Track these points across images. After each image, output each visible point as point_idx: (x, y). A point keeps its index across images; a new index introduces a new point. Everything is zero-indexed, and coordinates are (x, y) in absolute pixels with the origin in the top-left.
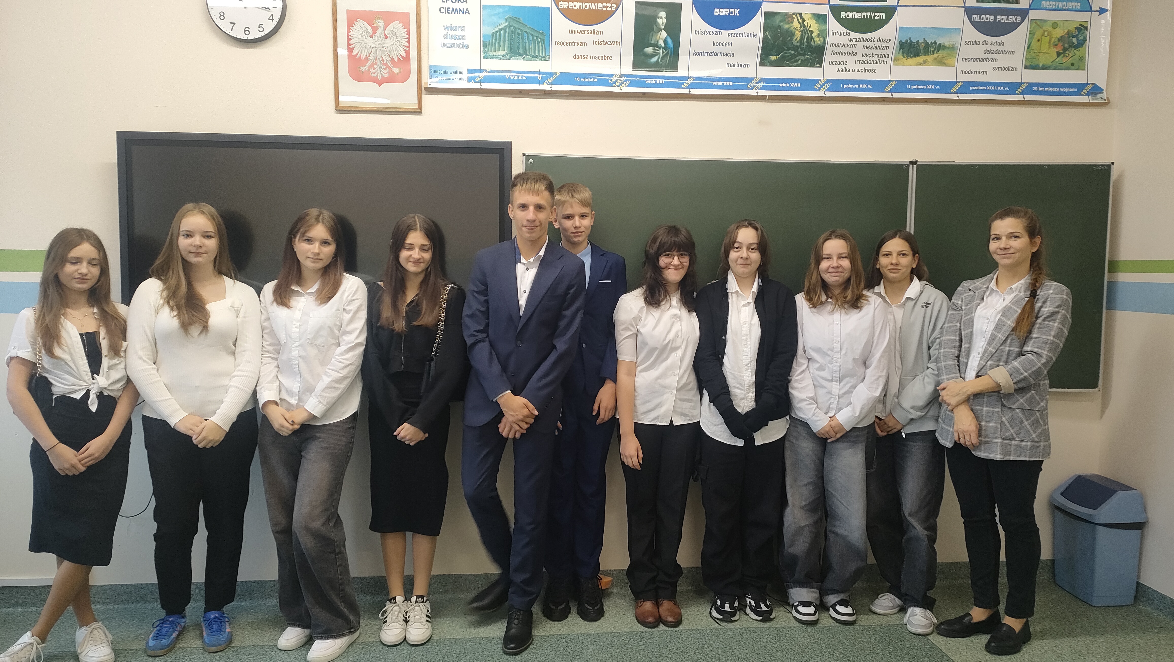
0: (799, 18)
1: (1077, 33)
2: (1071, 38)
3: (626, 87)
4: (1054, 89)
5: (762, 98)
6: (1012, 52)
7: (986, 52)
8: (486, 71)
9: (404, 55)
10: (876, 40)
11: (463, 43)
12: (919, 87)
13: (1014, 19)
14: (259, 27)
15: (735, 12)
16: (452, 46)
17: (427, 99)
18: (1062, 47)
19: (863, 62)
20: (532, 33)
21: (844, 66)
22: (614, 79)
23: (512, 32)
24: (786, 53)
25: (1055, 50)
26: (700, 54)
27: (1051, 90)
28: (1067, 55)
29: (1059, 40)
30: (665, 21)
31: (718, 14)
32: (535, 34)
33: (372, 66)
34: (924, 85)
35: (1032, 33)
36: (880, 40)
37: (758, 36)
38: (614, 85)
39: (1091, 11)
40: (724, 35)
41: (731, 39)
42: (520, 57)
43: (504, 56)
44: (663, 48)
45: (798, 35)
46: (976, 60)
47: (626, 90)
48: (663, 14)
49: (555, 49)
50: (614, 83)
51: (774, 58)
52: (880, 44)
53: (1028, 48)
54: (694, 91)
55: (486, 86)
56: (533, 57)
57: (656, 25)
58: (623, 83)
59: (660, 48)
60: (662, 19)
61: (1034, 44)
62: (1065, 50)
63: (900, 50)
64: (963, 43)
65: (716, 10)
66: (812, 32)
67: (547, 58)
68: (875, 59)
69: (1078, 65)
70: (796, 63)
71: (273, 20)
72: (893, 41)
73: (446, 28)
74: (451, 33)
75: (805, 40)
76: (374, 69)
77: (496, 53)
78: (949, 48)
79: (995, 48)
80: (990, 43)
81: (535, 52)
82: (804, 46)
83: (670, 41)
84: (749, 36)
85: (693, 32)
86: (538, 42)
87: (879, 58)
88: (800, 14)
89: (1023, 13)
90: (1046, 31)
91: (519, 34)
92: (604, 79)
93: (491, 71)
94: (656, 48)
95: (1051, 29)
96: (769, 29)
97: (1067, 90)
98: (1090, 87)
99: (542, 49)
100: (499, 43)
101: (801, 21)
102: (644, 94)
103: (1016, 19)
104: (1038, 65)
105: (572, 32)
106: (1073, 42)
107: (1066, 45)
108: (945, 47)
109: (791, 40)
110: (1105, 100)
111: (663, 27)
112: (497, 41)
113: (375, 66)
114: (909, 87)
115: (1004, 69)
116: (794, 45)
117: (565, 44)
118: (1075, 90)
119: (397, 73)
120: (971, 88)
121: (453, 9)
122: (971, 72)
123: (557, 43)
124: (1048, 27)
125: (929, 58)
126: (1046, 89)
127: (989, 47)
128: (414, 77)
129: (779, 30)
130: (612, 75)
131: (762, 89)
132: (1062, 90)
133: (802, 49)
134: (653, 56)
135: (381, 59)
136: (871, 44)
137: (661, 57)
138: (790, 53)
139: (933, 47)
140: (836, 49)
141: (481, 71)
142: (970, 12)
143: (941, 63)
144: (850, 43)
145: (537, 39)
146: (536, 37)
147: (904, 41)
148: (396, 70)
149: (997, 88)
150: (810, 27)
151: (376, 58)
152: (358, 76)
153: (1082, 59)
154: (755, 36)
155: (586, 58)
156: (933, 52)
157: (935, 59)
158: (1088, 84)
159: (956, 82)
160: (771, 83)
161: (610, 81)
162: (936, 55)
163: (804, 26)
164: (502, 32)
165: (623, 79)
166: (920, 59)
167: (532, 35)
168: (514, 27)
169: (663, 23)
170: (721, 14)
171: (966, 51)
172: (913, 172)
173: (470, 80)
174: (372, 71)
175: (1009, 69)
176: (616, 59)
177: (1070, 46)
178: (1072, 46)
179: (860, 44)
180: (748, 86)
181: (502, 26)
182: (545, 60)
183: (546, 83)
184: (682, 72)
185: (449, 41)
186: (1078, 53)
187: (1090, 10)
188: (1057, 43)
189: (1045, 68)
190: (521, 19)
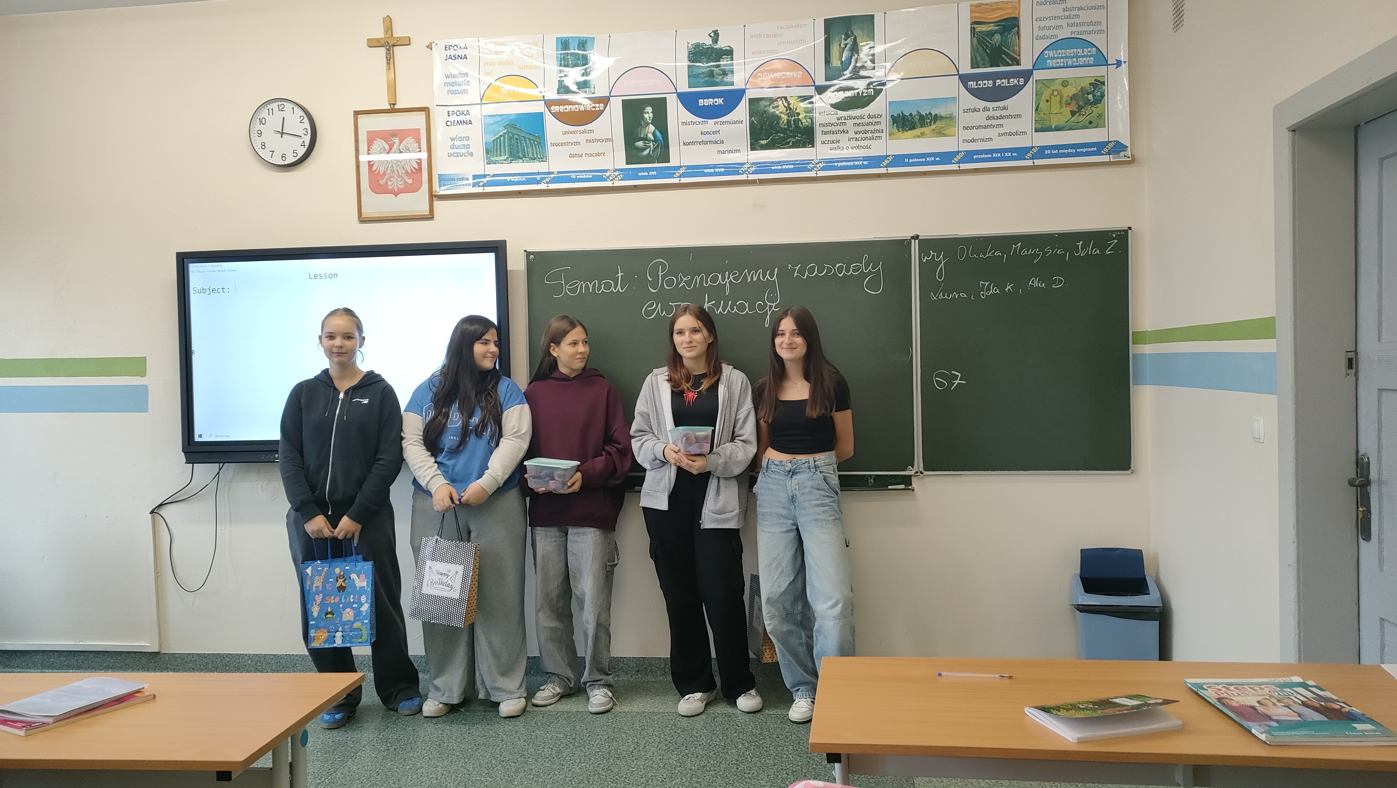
0: (784, 102)
1: (1093, 89)
2: (1086, 95)
3: (619, 180)
4: (1069, 151)
5: (753, 182)
6: (1019, 116)
7: (989, 118)
8: (489, 175)
9: (417, 167)
10: (866, 117)
11: (468, 151)
12: (917, 160)
13: (1016, 82)
14: (294, 153)
15: (720, 101)
16: (458, 155)
17: (438, 204)
18: (1077, 106)
19: (857, 139)
20: (529, 137)
21: (838, 144)
22: (607, 174)
23: (511, 138)
24: (775, 136)
25: (1068, 109)
26: (689, 144)
27: (1066, 151)
28: (1084, 113)
29: (1071, 99)
30: (651, 115)
31: (702, 105)
32: (532, 138)
33: (389, 179)
34: (923, 158)
35: (1038, 94)
36: (870, 117)
37: (744, 122)
38: (608, 179)
39: (1107, 65)
40: (711, 124)
41: (717, 127)
42: (520, 160)
43: (505, 160)
44: (653, 141)
45: (784, 117)
46: (979, 127)
47: (618, 183)
48: (649, 109)
49: (551, 150)
50: (608, 177)
51: (764, 142)
52: (871, 120)
53: (1036, 110)
54: (684, 180)
55: (488, 189)
56: (532, 159)
57: (643, 121)
58: (616, 177)
59: (650, 141)
60: (649, 113)
61: (1043, 105)
62: (1080, 108)
63: (893, 125)
64: (961, 111)
65: (700, 100)
66: (798, 114)
67: (544, 160)
68: (869, 135)
69: (1097, 122)
70: (788, 145)
71: (304, 146)
72: (884, 116)
73: (452, 139)
74: (458, 143)
75: (792, 122)
76: (391, 181)
77: (498, 158)
78: (947, 118)
79: (998, 113)
80: (991, 109)
81: (533, 155)
82: (792, 128)
83: (658, 133)
84: (735, 123)
85: (680, 124)
86: (535, 144)
87: (873, 134)
88: (786, 98)
89: (1027, 75)
90: (1055, 90)
91: (517, 139)
92: (599, 175)
93: (494, 175)
94: (646, 142)
95: (1061, 88)
96: (754, 115)
97: (1084, 150)
98: (1111, 145)
99: (540, 151)
100: (500, 149)
101: (786, 105)
102: (636, 186)
103: (1018, 81)
104: (1051, 127)
105: (565, 133)
106: (1088, 99)
107: (1081, 103)
108: (942, 118)
109: (778, 123)
110: (1129, 157)
111: (650, 121)
112: (498, 147)
113: (392, 179)
114: (906, 160)
115: (1011, 134)
116: (782, 128)
117: (560, 144)
118: (1095, 149)
119: (411, 184)
120: (975, 157)
121: (458, 121)
122: (974, 141)
123: (553, 145)
124: (1057, 86)
125: (926, 130)
126: (1061, 151)
127: (991, 113)
128: (425, 186)
129: (765, 115)
130: (606, 171)
131: (753, 173)
132: (1078, 150)
133: (791, 131)
134: (644, 149)
135: (397, 173)
136: (862, 121)
137: (652, 149)
138: (780, 136)
139: (929, 119)
140: (826, 129)
141: (485, 176)
142: (964, 79)
143: (940, 133)
144: (839, 121)
145: (534, 142)
146: (533, 140)
147: (896, 115)
148: (410, 181)
149: (1004, 154)
150: (796, 109)
151: (393, 172)
152: (378, 188)
153: (1101, 116)
154: (742, 122)
155: (581, 155)
156: (930, 123)
157: (934, 130)
158: (1109, 142)
159: (958, 152)
160: (762, 167)
161: (604, 176)
162: (933, 126)
163: (790, 109)
164: (502, 138)
165: (617, 173)
166: (917, 132)
167: (529, 139)
168: (512, 133)
169: (650, 118)
170: (705, 104)
171: (965, 120)
172: (915, 246)
173: (474, 185)
174: (390, 183)
175: (1017, 134)
176: (609, 155)
177: (1086, 104)
178: (1088, 103)
179: (850, 123)
180: (740, 171)
181: (501, 133)
182: (543, 161)
183: (544, 182)
184: (674, 162)
185: (455, 151)
186: (1096, 110)
187: (1106, 63)
188: (1069, 101)
189: (1058, 129)
190: (518, 125)
